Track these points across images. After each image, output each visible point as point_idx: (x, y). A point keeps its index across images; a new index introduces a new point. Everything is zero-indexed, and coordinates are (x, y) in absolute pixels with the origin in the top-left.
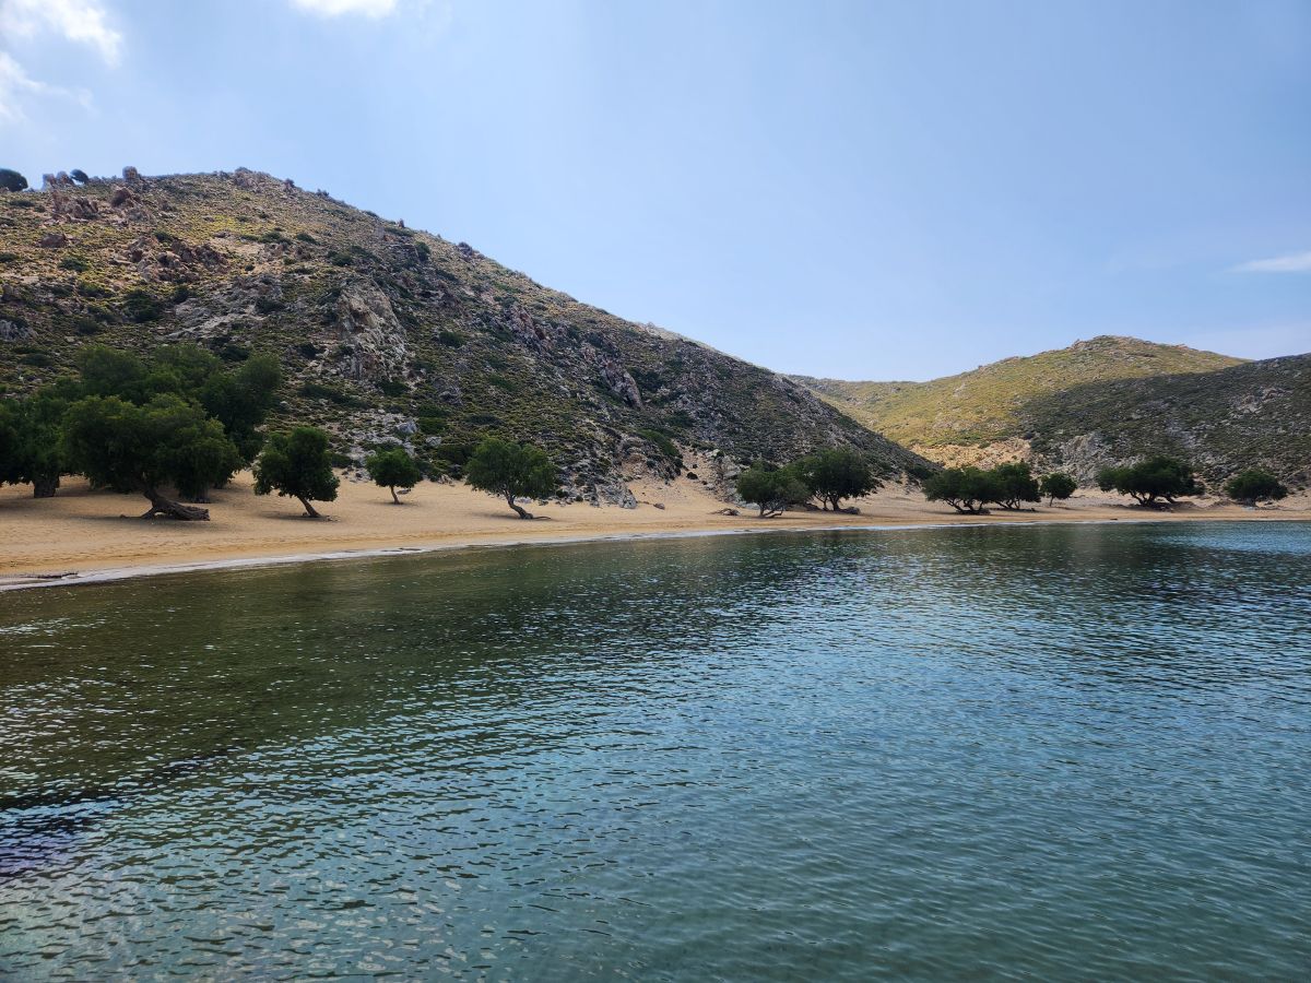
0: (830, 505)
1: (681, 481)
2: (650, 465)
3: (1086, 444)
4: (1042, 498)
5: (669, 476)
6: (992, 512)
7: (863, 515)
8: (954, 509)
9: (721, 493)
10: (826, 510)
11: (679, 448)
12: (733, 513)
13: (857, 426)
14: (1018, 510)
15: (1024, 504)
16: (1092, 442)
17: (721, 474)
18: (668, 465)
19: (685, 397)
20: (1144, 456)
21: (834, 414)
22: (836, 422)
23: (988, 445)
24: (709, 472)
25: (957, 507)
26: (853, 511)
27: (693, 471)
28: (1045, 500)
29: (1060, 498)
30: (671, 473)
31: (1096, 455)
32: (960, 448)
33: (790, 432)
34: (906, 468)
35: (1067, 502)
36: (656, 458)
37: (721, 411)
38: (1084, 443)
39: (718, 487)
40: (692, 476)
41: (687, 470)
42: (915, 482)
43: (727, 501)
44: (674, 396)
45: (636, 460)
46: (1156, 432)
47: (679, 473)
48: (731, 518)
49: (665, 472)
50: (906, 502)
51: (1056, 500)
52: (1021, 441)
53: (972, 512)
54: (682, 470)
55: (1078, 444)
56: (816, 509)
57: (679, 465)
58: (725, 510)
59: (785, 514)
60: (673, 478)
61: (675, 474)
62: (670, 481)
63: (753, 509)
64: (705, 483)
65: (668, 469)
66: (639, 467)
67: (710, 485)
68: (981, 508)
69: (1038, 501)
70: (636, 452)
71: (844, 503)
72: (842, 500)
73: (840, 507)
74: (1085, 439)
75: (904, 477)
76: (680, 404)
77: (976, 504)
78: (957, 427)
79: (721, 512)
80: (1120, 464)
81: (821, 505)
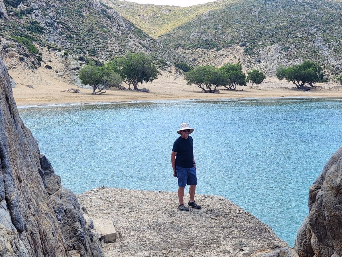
0: (132, 87)
1: (42, 70)
2: (22, 60)
3: (273, 51)
4: (247, 84)
5: (34, 66)
6: (221, 92)
7: (151, 93)
8: (201, 90)
9: (67, 78)
10: (130, 89)
11: (38, 48)
12: (76, 92)
13: (146, 36)
14: (234, 90)
15: (238, 87)
16: (276, 50)
17: (67, 67)
18: (33, 59)
19: (37, 12)
20: (302, 59)
21: (132, 27)
22: (134, 32)
23: (221, 49)
24: (59, 65)
25: (203, 89)
26: (145, 91)
27: (49, 64)
28: (249, 84)
29: (256, 83)
30: (35, 65)
31: (278, 58)
32: (205, 50)
33: (105, 38)
34: (175, 63)
35: (260, 86)
36: (24, 55)
37: (61, 23)
38: (272, 50)
39: (65, 75)
40: (48, 67)
41: (45, 63)
42: (180, 72)
43: (71, 83)
44: (30, 11)
45: (12, 56)
46: (309, 45)
47: (40, 65)
48: (75, 94)
49: (31, 64)
50: (175, 85)
51: (255, 85)
52: (239, 47)
53: (211, 92)
54: (42, 63)
55: (269, 50)
56: (124, 89)
57: (40, 59)
58: (72, 89)
59: (108, 92)
60: (36, 68)
61: (37, 66)
62: (35, 70)
63: (88, 89)
64: (57, 72)
65: (33, 63)
66: (14, 60)
67: (60, 73)
68: (215, 89)
69: (245, 85)
70: (12, 51)
71: (140, 86)
72: (139, 83)
73: (139, 88)
74: (273, 48)
75: (173, 69)
76: (34, 17)
77: (213, 87)
78: (203, 37)
79: (69, 91)
80: (290, 63)
81: (127, 87)
